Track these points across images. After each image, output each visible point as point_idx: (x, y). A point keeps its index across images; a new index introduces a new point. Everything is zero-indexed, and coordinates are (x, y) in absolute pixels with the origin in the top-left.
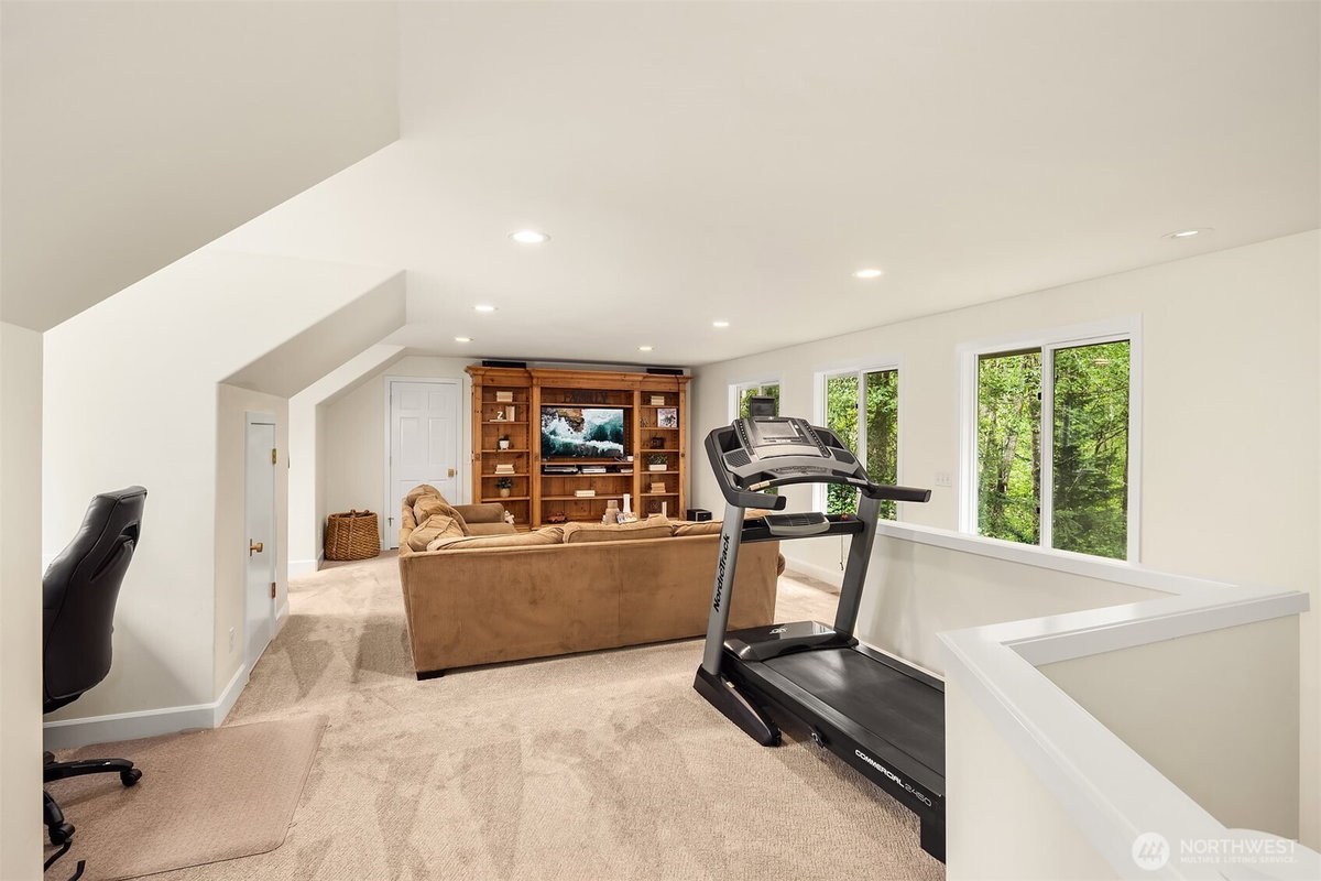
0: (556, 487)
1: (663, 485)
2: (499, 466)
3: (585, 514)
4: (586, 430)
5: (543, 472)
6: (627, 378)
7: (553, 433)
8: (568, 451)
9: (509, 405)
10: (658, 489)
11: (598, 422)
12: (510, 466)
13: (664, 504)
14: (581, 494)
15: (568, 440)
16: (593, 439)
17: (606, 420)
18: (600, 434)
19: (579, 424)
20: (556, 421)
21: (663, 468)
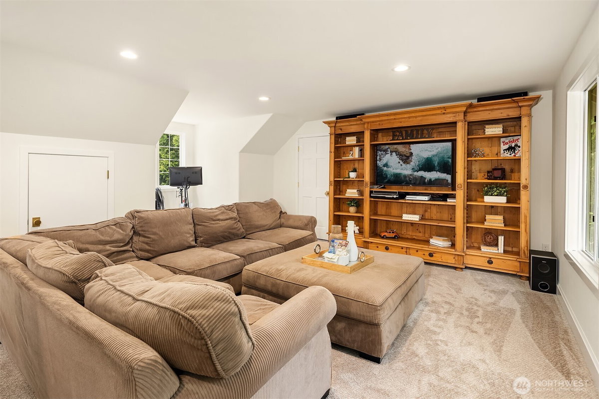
0: (381, 209)
1: (501, 218)
2: (348, 190)
3: (420, 235)
4: (414, 161)
5: (371, 197)
6: (448, 111)
7: (386, 165)
8: (398, 180)
9: (355, 146)
10: (495, 222)
11: (426, 155)
12: (355, 191)
13: (501, 239)
14: (406, 217)
15: (398, 171)
16: (420, 170)
17: (434, 153)
18: (428, 165)
19: (408, 157)
20: (388, 156)
21: (502, 200)
